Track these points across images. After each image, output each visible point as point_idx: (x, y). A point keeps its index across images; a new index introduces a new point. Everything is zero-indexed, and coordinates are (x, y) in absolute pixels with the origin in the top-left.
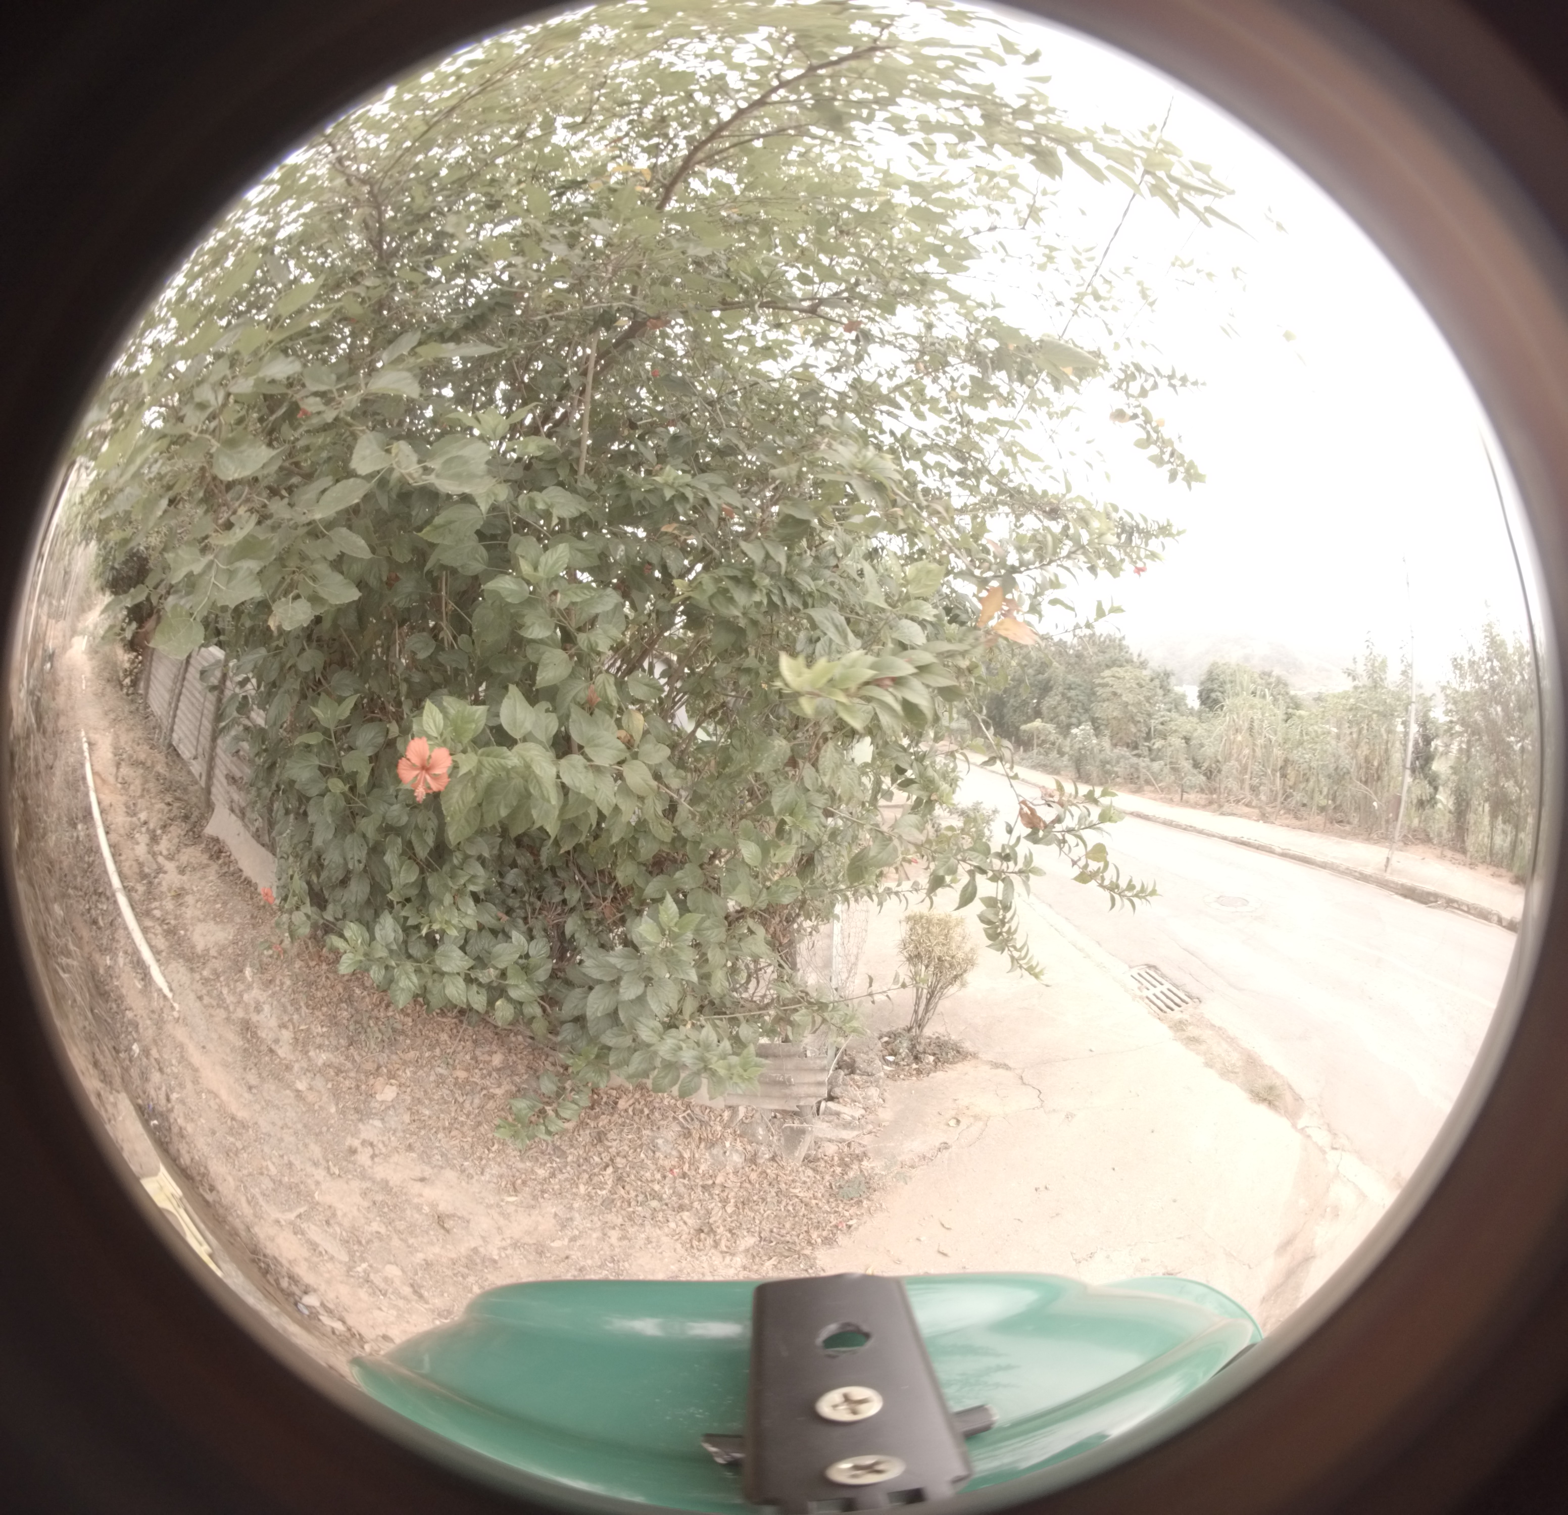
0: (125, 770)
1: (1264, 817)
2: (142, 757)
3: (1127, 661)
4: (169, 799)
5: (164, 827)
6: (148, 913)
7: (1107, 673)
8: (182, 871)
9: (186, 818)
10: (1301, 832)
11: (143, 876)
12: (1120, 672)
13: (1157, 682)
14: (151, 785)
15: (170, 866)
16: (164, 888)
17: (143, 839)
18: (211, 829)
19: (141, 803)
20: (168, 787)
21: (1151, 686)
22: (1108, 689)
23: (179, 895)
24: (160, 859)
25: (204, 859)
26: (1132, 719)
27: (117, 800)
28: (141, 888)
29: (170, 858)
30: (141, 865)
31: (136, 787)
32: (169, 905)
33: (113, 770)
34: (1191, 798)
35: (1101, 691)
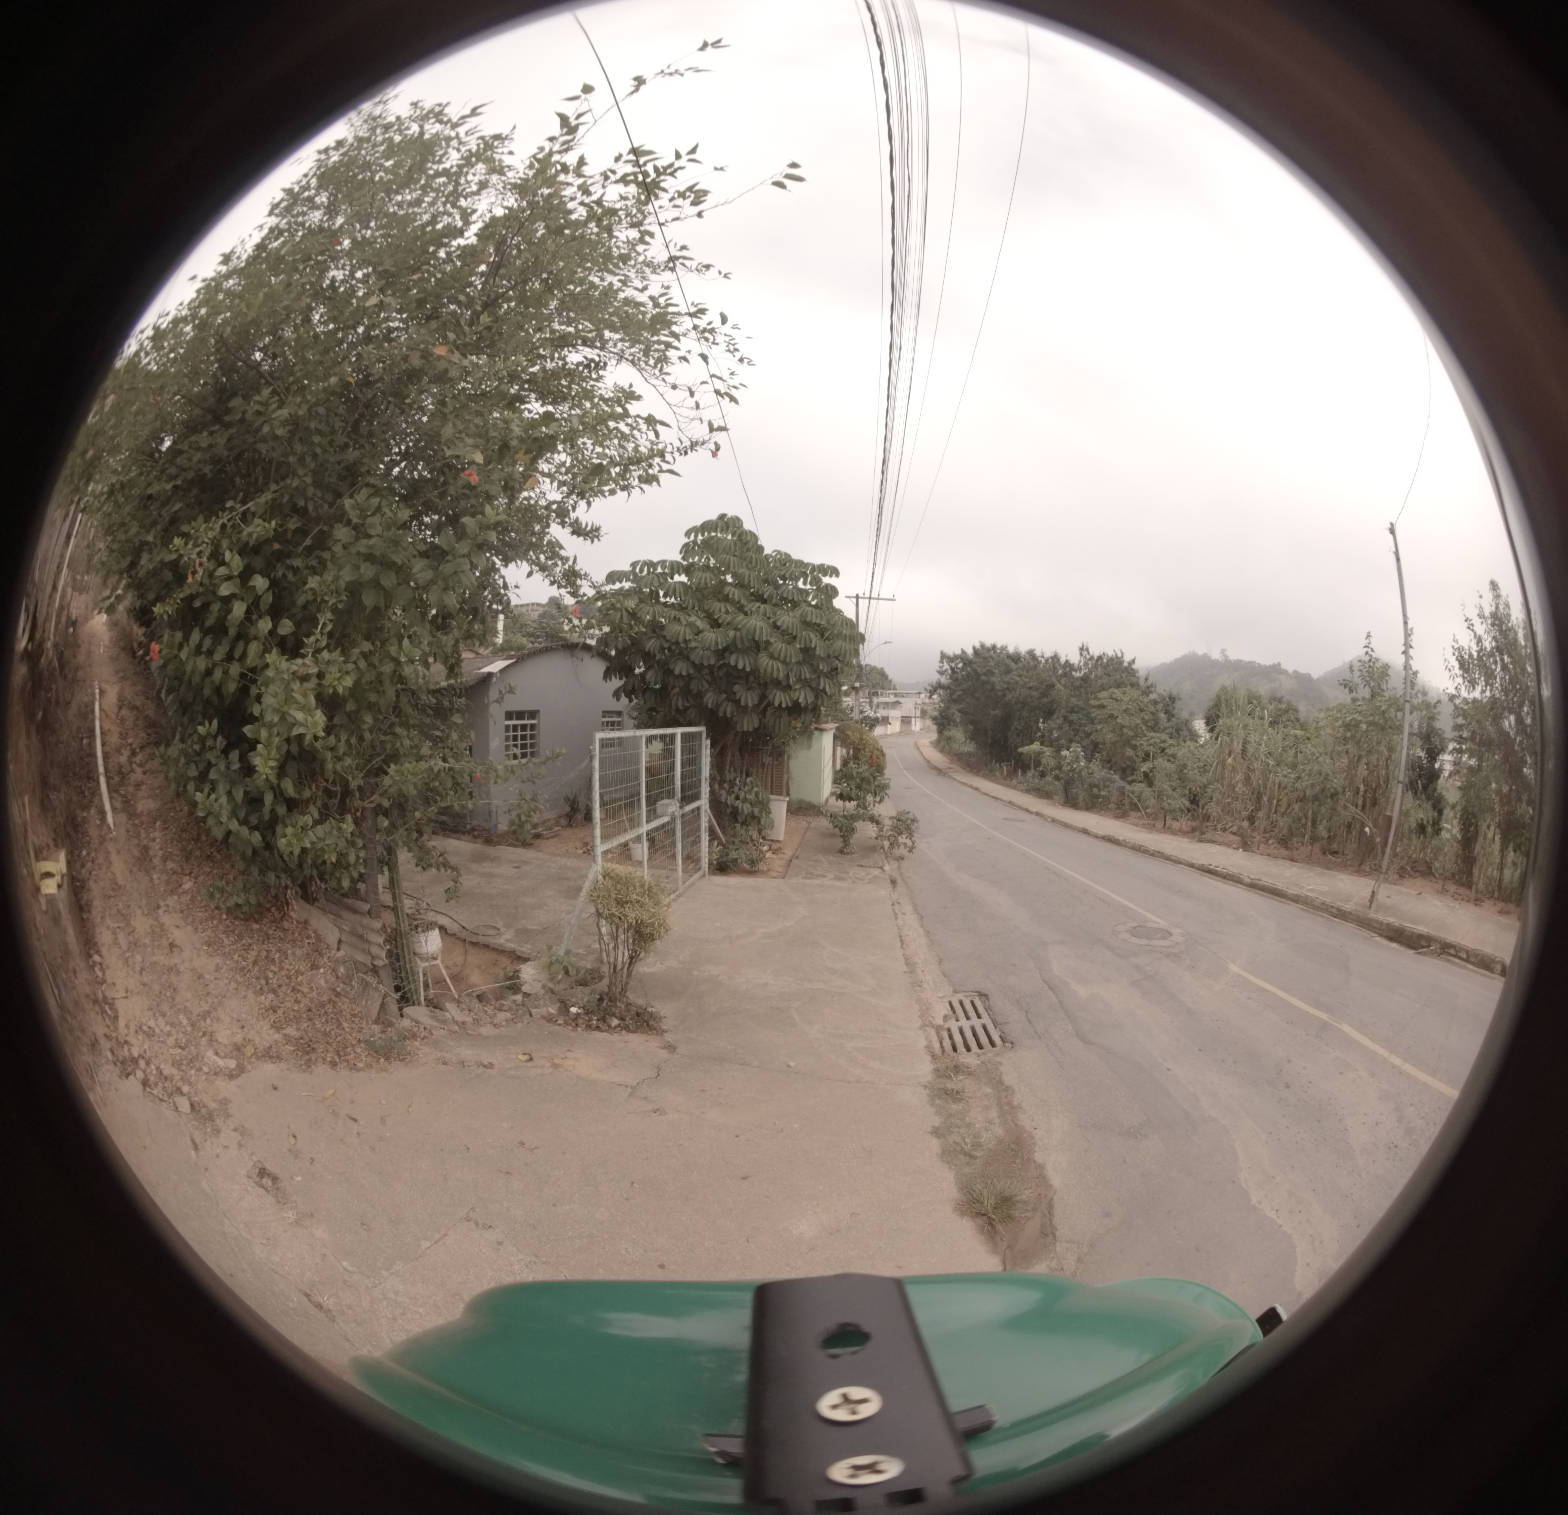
0: (124, 712)
1: (1246, 846)
2: (138, 704)
3: (1132, 685)
4: (149, 731)
5: (142, 748)
6: (117, 791)
7: (1105, 694)
8: (145, 773)
10: (1282, 862)
11: (120, 772)
13: (1161, 706)
14: (140, 722)
15: (139, 770)
16: (131, 781)
17: (126, 753)
19: (131, 732)
20: (152, 724)
21: (1153, 709)
22: (1105, 711)
23: (138, 786)
24: (134, 766)
26: (1128, 742)
27: (116, 730)
28: (117, 779)
29: (141, 765)
30: (121, 767)
31: (129, 723)
32: (131, 789)
33: (116, 710)
34: (1176, 825)
35: (1095, 713)
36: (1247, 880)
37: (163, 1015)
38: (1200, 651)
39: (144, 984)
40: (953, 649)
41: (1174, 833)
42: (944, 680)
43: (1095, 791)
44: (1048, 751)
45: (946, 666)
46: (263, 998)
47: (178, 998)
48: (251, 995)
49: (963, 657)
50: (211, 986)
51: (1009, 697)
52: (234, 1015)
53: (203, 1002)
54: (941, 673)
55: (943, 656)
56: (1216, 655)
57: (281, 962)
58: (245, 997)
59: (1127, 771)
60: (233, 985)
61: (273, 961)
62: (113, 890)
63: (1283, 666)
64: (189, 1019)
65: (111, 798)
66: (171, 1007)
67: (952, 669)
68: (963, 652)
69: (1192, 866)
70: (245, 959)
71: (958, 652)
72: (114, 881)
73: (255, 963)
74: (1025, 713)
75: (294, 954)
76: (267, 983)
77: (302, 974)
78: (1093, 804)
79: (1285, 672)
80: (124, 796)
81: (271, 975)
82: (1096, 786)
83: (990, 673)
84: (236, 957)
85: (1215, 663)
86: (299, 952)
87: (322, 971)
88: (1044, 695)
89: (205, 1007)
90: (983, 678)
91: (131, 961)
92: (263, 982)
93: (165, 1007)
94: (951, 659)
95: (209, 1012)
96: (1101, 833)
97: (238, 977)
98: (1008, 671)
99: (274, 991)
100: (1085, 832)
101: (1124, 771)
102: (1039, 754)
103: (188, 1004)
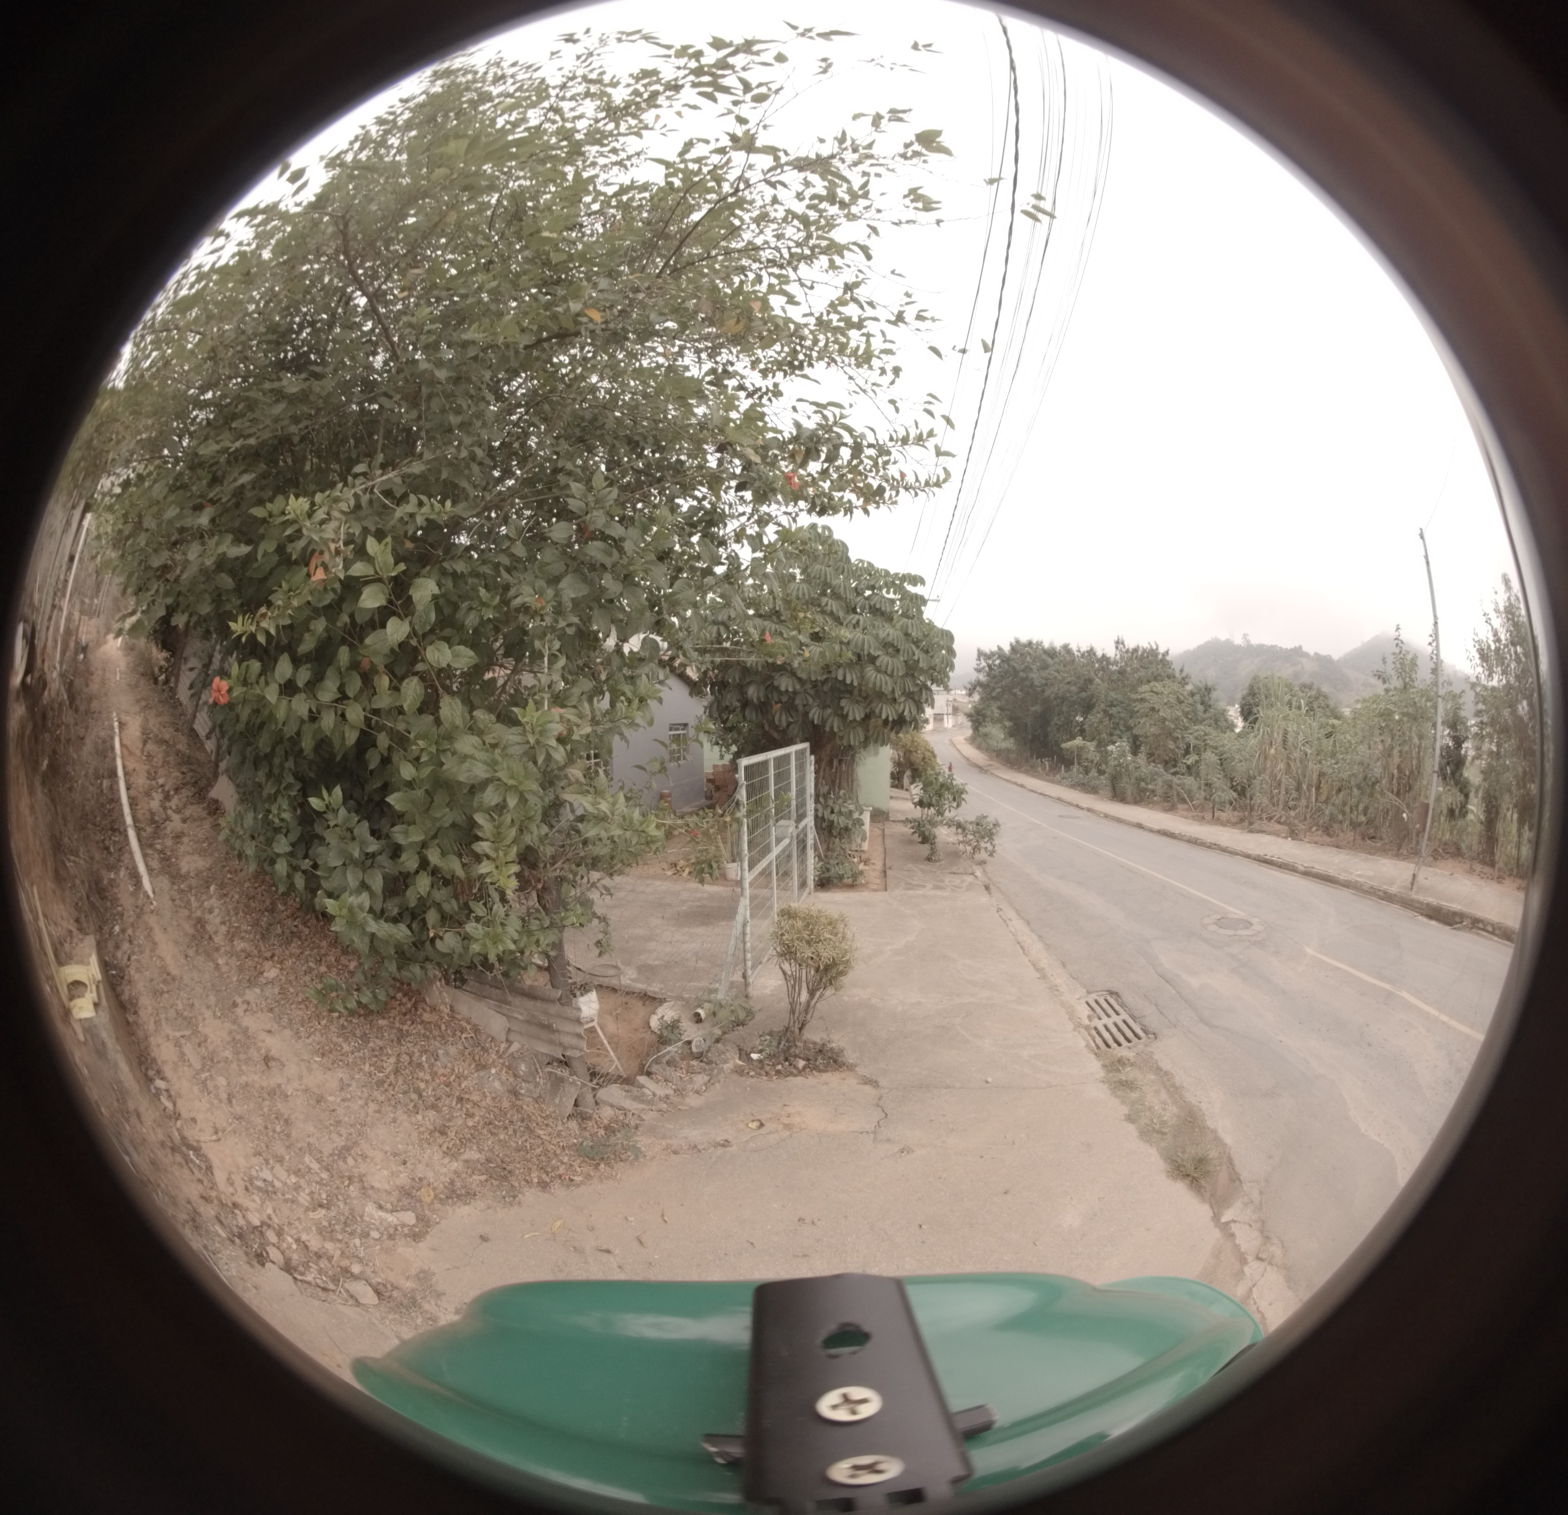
0: (150, 746)
1: (1293, 834)
2: (167, 736)
3: (1169, 677)
4: (184, 769)
5: (177, 790)
6: (151, 846)
7: (1145, 688)
8: (184, 821)
9: (195, 784)
10: (1329, 849)
11: (153, 821)
12: (1158, 686)
13: (1197, 697)
14: (171, 759)
15: (176, 817)
16: (168, 831)
17: (158, 797)
18: (214, 793)
19: (161, 771)
20: (186, 761)
21: (1191, 700)
22: (1146, 705)
23: (178, 837)
24: (169, 812)
25: (204, 814)
26: (1170, 735)
27: (142, 769)
28: (149, 830)
29: (178, 811)
30: (153, 814)
31: (158, 760)
32: (169, 842)
33: (140, 745)
34: (1223, 816)
35: (1138, 706)
36: (1301, 868)
37: (280, 1160)
38: (1223, 637)
39: (240, 1118)
40: (990, 646)
41: (1223, 824)
42: (982, 677)
43: (1143, 784)
44: (1091, 746)
45: (983, 664)
46: (419, 1117)
47: (294, 1134)
48: (401, 1116)
49: (1000, 653)
50: (340, 1111)
51: (1047, 693)
52: (388, 1148)
53: (334, 1136)
54: (979, 670)
55: (980, 654)
56: (1238, 641)
57: (432, 1066)
58: (394, 1120)
59: (1170, 763)
60: (372, 1107)
61: (420, 1065)
62: (165, 982)
63: (1305, 649)
64: (319, 1161)
65: (145, 856)
66: (288, 1147)
67: (989, 666)
68: (1000, 648)
69: (1248, 856)
70: (381, 1069)
71: (995, 649)
72: (164, 970)
73: (397, 1071)
74: (1064, 709)
75: (447, 1054)
76: (420, 1096)
77: (466, 1078)
78: (1141, 797)
79: (1306, 655)
80: (161, 852)
81: (422, 1085)
82: (1143, 780)
83: (1028, 669)
84: (367, 1068)
85: (1237, 649)
86: (453, 1050)
87: (493, 1071)
88: (1083, 689)
89: (340, 1142)
90: (1022, 674)
91: (210, 1084)
92: (414, 1096)
93: (279, 1148)
94: (988, 656)
95: (347, 1149)
96: (1156, 827)
97: (377, 1094)
98: (1045, 667)
99: (434, 1107)
100: (1140, 826)
101: (1166, 763)
102: (1081, 749)
103: (311, 1140)
